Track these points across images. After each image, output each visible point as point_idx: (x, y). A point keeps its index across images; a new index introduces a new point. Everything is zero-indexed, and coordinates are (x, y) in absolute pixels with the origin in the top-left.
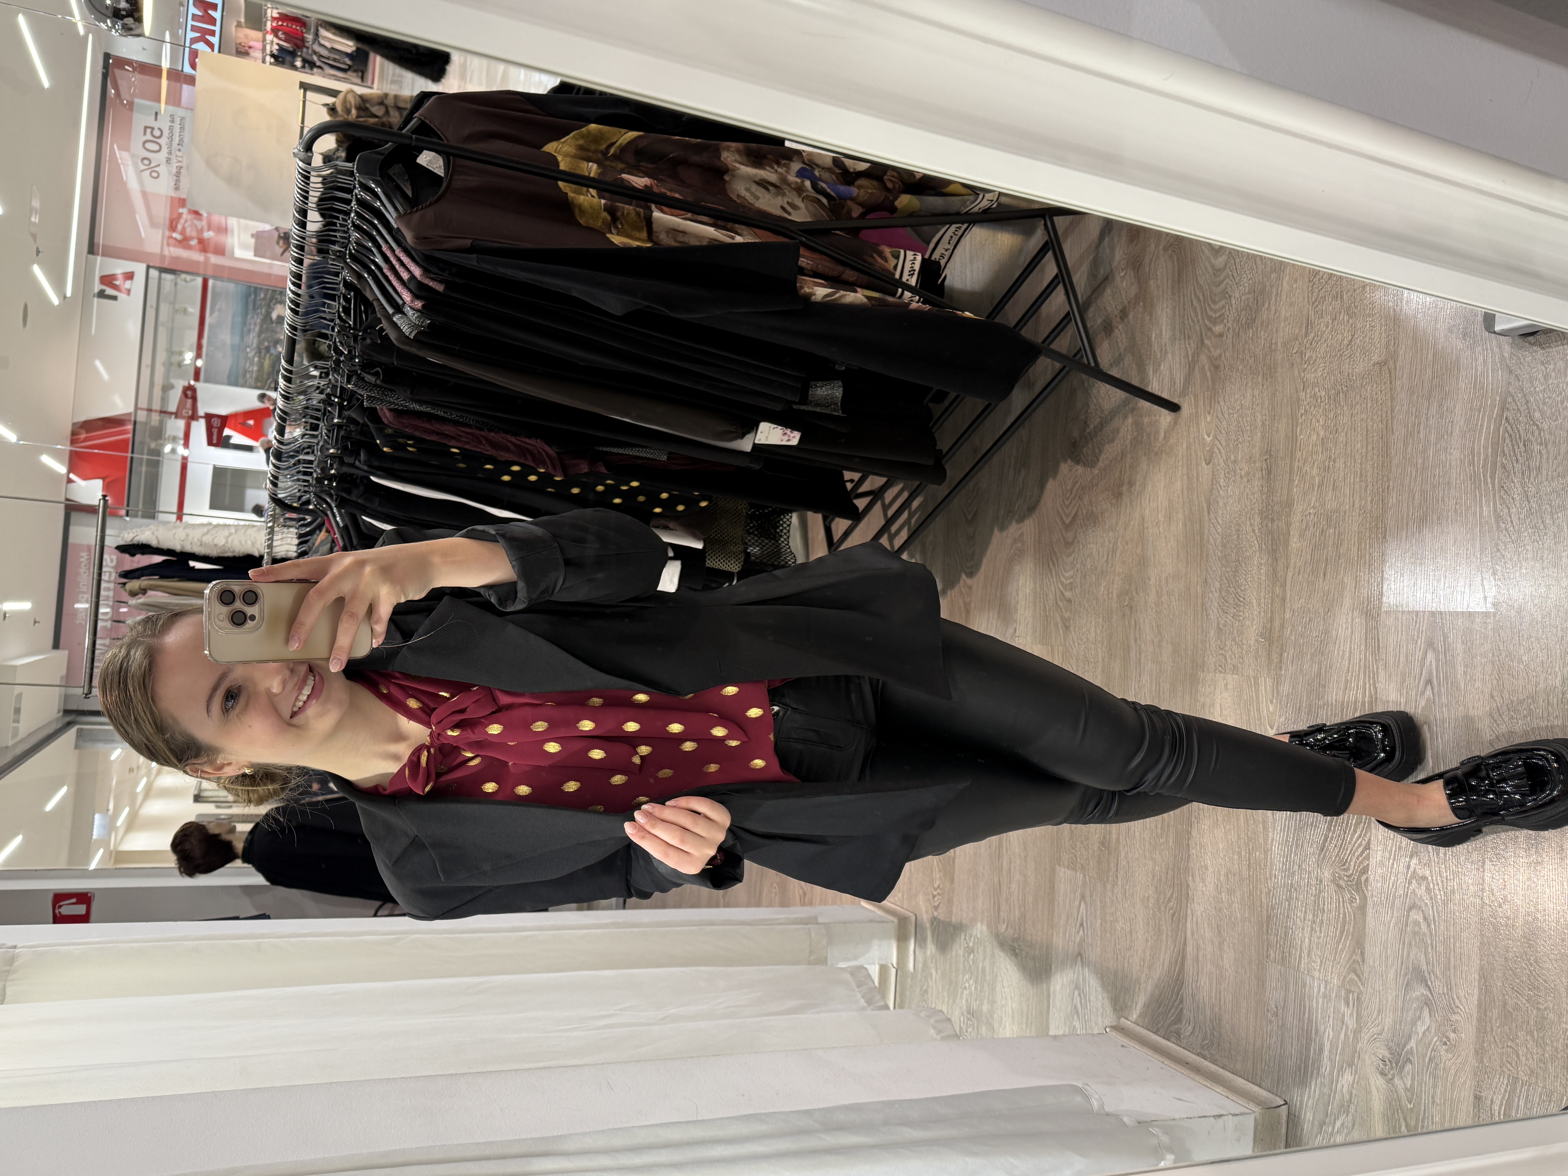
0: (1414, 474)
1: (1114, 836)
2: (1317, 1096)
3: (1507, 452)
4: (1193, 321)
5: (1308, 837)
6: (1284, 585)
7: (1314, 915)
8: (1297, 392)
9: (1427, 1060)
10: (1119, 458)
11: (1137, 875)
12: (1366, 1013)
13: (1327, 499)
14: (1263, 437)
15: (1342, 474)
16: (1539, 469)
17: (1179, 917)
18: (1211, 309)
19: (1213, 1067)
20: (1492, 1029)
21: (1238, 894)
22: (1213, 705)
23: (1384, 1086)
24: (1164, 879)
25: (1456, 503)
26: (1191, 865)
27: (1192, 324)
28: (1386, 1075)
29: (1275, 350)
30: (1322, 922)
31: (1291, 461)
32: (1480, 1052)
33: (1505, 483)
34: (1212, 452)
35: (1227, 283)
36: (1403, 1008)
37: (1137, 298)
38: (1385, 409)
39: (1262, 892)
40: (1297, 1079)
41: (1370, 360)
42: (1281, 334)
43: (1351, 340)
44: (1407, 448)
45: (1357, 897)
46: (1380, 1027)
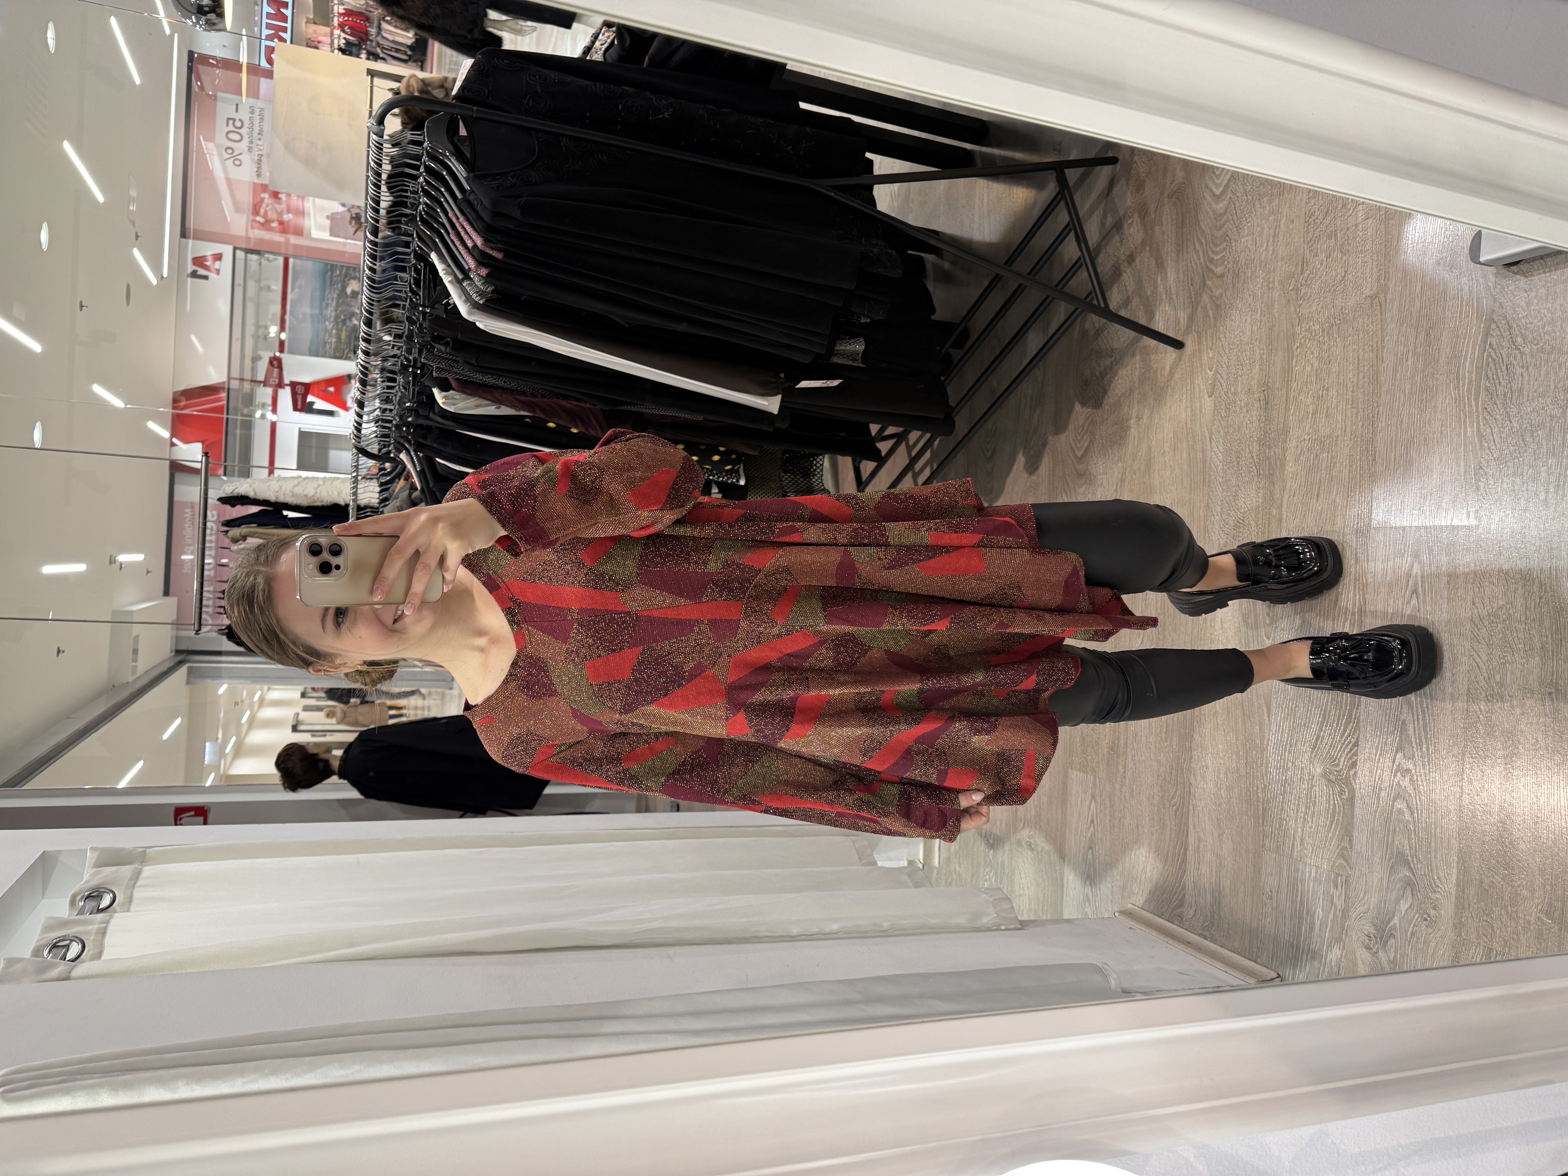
0: (1402, 399)
1: (1122, 742)
2: (1308, 970)
3: (1490, 375)
4: (1195, 263)
6: (1280, 507)
7: (1306, 807)
8: (1292, 326)
9: (1409, 934)
10: (1127, 394)
11: (1143, 775)
12: (1353, 894)
13: (1321, 425)
14: (1261, 370)
15: (1335, 401)
16: (1520, 391)
17: (1182, 812)
18: (1213, 252)
19: (1214, 947)
20: (1469, 905)
21: (1236, 790)
23: (1370, 959)
24: (1168, 779)
25: (1442, 425)
26: (1193, 765)
27: (1194, 266)
28: (1371, 949)
29: (1273, 288)
30: (1314, 813)
31: (1287, 391)
32: (1458, 926)
33: (1488, 405)
34: (1214, 386)
35: (1228, 227)
36: (1388, 888)
37: (1144, 244)
38: (1376, 340)
39: (1258, 788)
40: (1290, 955)
41: (1362, 293)
42: (1278, 273)
43: (1344, 276)
44: (1395, 376)
45: (1346, 790)
46: (1366, 907)
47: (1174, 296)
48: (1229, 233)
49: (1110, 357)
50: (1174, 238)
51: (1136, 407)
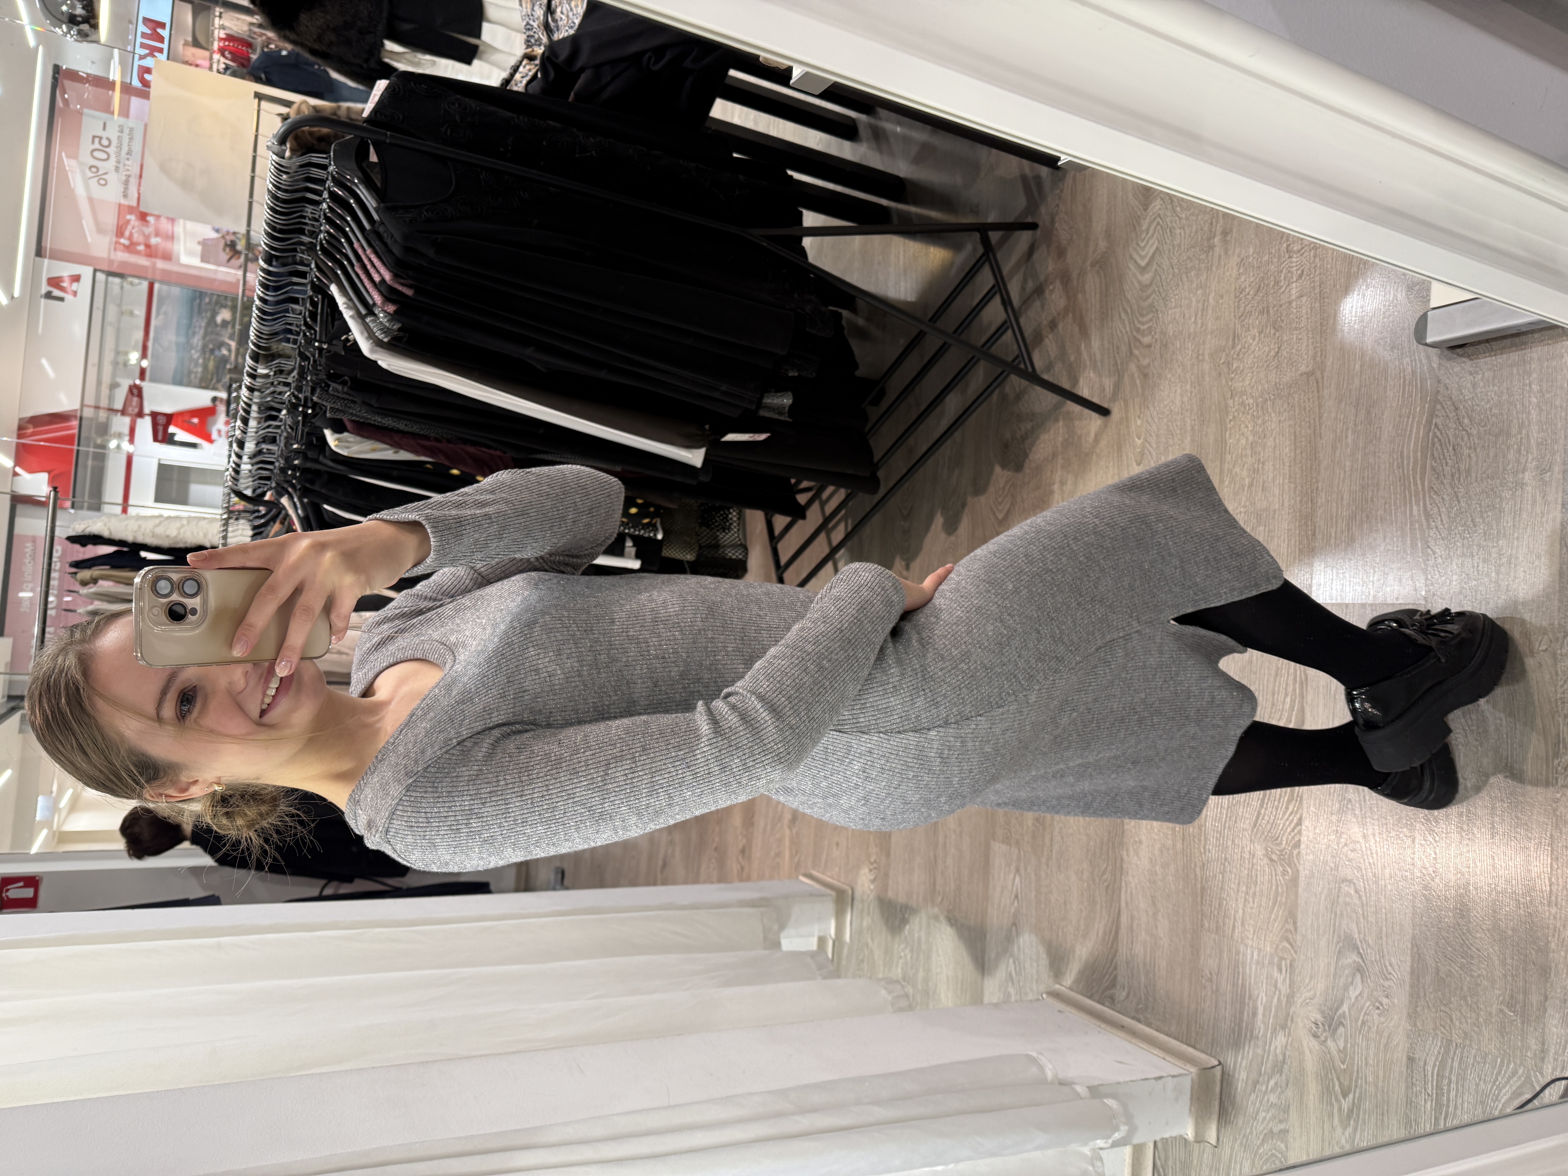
0: (1342, 476)
2: (1250, 1056)
3: (1436, 455)
5: (1240, 814)
7: (1247, 887)
8: (1225, 399)
9: (1359, 1023)
10: (1049, 458)
11: (1071, 849)
12: (1299, 978)
13: (1257, 498)
14: (1193, 441)
15: (1271, 476)
16: (1468, 471)
17: (1113, 889)
18: (1140, 322)
19: (1148, 1031)
20: (1425, 994)
21: (1172, 867)
23: (1317, 1048)
24: (1098, 854)
25: (1386, 503)
26: (1126, 841)
29: (1203, 360)
30: (1255, 894)
31: (1221, 463)
32: (1413, 1016)
33: (1434, 484)
34: (1142, 454)
35: (1155, 298)
36: (1335, 974)
37: (1066, 310)
38: (1313, 416)
39: (1195, 866)
40: (1231, 1041)
41: (1297, 370)
42: (1208, 346)
43: (1278, 352)
44: (1335, 452)
45: (1289, 870)
46: (1312, 992)
47: (1099, 364)
48: (1156, 303)
49: (1031, 421)
50: (1098, 306)
51: (1059, 472)
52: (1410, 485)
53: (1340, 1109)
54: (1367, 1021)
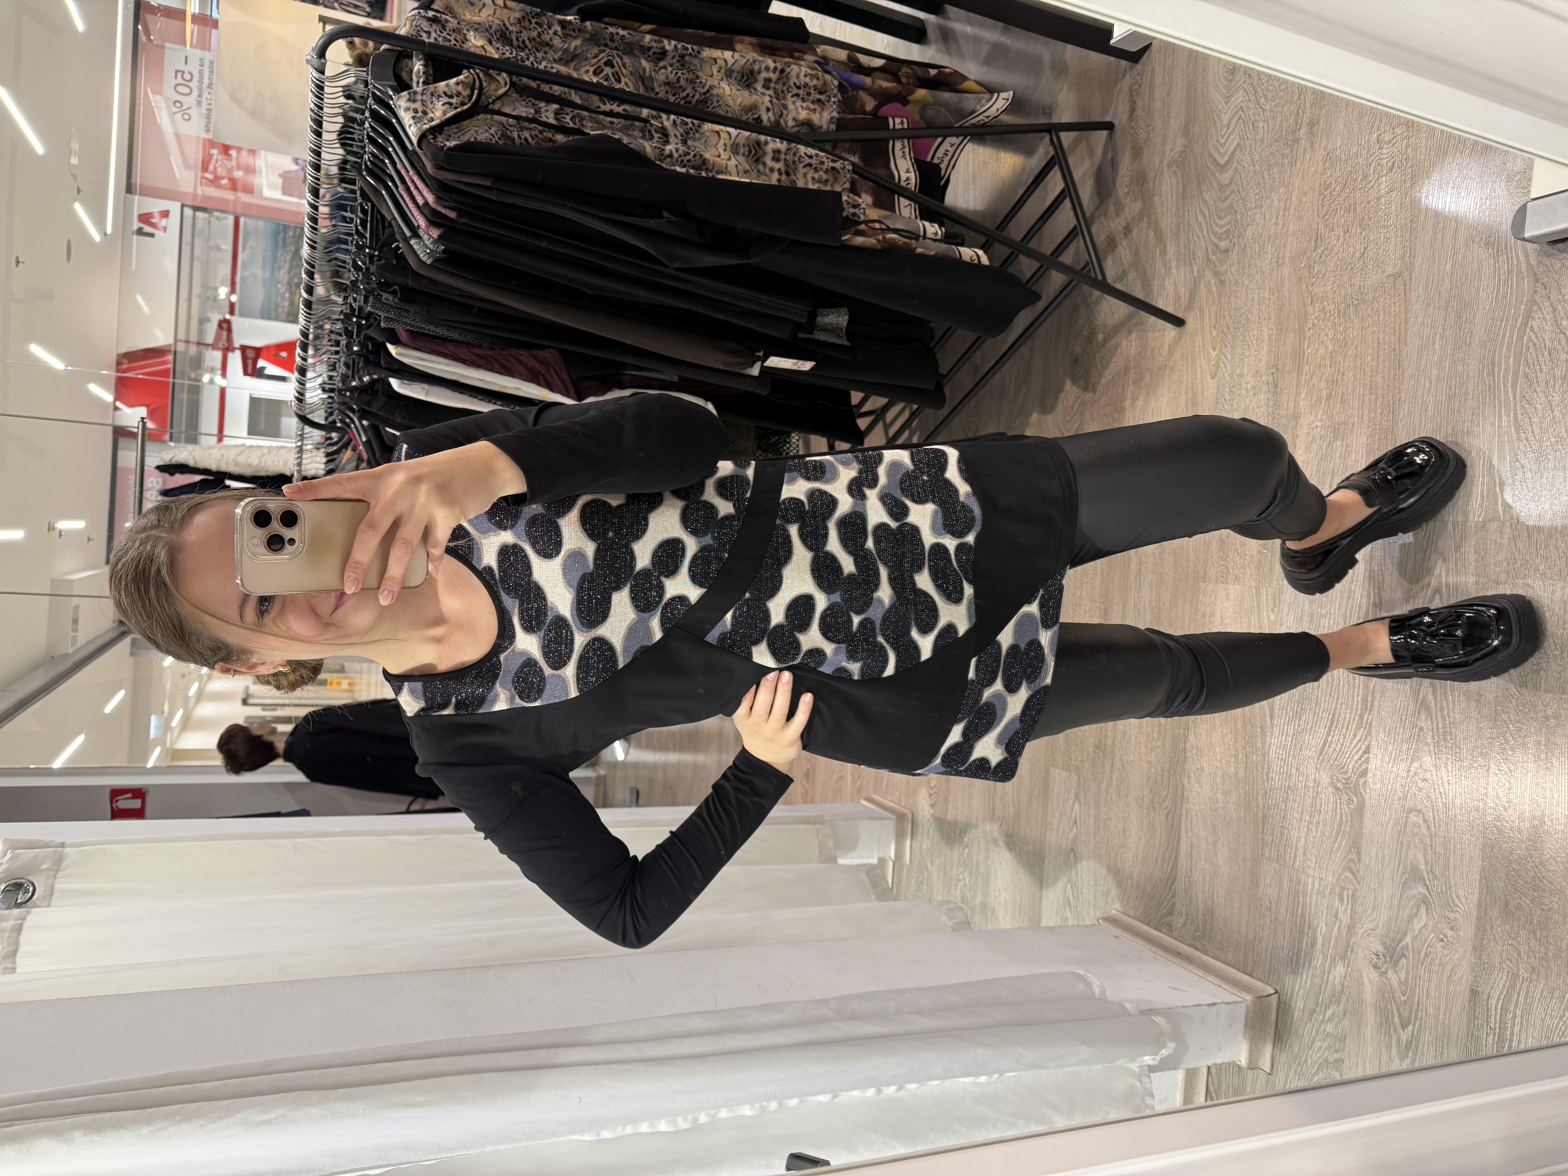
0: (1427, 385)
1: (1110, 741)
2: (1308, 986)
3: (1530, 361)
4: (1198, 237)
5: (1306, 741)
7: (1311, 816)
8: (1304, 306)
9: (1422, 955)
10: (1122, 374)
11: (1132, 776)
12: (1361, 909)
13: (1335, 412)
14: (1269, 351)
15: (1351, 387)
16: (1564, 378)
17: (1173, 817)
18: (1217, 225)
19: (1205, 958)
20: (1492, 928)
21: (1234, 795)
22: (1213, 614)
23: (1377, 979)
24: (1159, 781)
25: (1473, 414)
26: (1187, 767)
27: (1197, 240)
28: (1379, 968)
29: (1283, 265)
30: (1318, 822)
31: (1298, 374)
32: (1479, 949)
33: (1527, 392)
34: (1217, 366)
35: (1234, 199)
36: (1399, 906)
37: (1141, 214)
38: (1398, 321)
39: (1258, 794)
40: (1289, 970)
41: (1383, 272)
42: (1288, 249)
43: (1364, 253)
44: (1420, 360)
45: (1355, 799)
46: (1375, 923)
47: (1174, 271)
48: (1234, 205)
49: (1103, 334)
50: (1174, 209)
51: (1131, 388)
52: (1500, 394)
53: (1398, 1041)
54: (1430, 953)
